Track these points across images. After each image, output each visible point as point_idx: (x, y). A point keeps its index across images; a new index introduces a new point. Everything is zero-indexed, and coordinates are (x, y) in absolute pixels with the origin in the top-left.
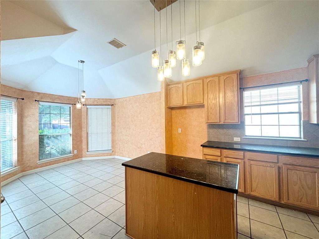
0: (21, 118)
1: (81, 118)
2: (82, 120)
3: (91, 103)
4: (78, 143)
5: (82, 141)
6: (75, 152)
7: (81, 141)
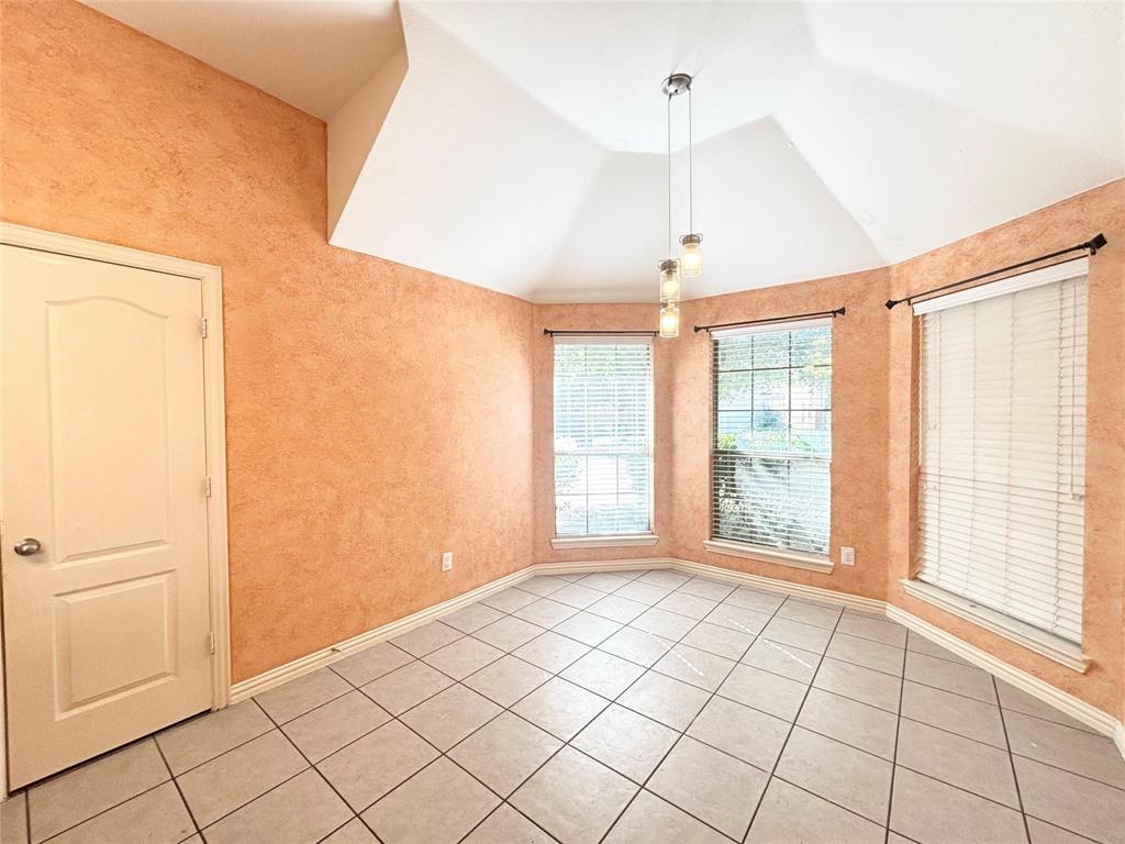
0: (670, 391)
1: (887, 380)
2: (892, 393)
3: (933, 281)
4: (861, 514)
5: (887, 509)
6: (847, 554)
7: (882, 510)
